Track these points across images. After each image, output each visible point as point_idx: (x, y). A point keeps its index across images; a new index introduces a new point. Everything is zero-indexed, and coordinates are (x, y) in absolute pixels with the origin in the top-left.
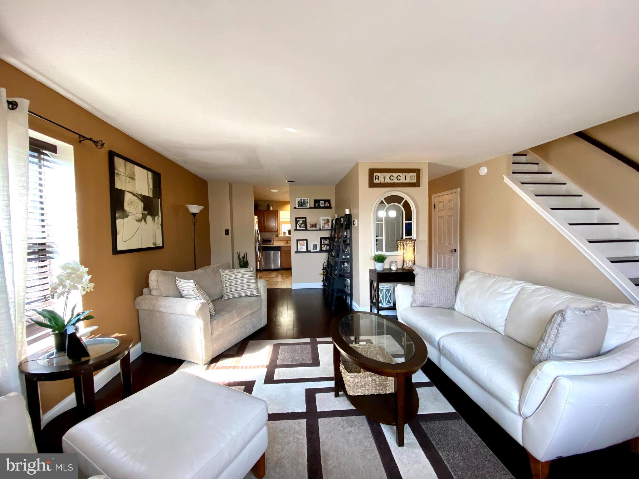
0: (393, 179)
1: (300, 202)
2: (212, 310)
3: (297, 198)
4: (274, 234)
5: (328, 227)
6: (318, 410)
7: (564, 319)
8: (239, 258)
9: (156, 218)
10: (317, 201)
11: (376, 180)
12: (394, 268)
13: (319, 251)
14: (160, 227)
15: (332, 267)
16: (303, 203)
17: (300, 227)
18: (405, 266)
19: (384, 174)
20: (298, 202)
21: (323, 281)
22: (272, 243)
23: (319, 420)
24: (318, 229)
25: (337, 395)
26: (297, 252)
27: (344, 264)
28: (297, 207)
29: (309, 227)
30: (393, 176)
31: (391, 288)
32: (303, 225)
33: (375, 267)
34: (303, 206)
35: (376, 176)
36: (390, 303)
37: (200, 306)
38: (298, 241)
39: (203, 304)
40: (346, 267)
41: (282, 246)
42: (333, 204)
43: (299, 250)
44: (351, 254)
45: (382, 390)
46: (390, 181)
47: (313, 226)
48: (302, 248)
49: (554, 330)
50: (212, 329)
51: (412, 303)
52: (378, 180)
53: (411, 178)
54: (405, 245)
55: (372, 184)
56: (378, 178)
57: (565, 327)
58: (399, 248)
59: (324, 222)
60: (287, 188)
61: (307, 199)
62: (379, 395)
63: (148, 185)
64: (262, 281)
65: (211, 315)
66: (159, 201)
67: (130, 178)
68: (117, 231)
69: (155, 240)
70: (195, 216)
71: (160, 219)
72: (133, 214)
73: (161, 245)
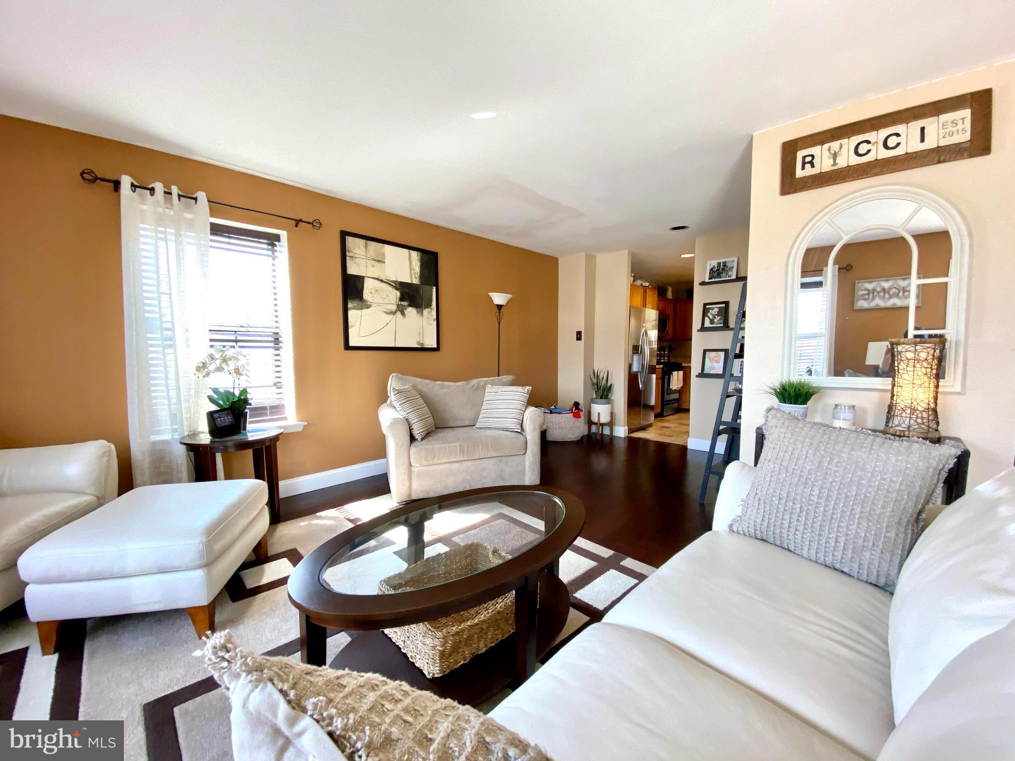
0: (869, 151)
1: (715, 270)
2: (416, 432)
9: (426, 312)
11: (803, 168)
14: (435, 323)
16: (723, 269)
17: (712, 322)
19: (835, 145)
20: (712, 269)
28: (707, 280)
29: (732, 321)
30: (868, 142)
32: (719, 317)
34: (720, 278)
35: (804, 157)
37: (391, 421)
38: (707, 353)
39: (396, 420)
43: (707, 371)
46: (855, 160)
48: (714, 368)
50: (411, 458)
52: (813, 166)
55: (791, 185)
56: (811, 162)
61: (733, 260)
63: (411, 269)
64: (531, 409)
65: (412, 439)
66: (433, 288)
67: (376, 260)
68: (350, 324)
69: (421, 338)
70: (501, 309)
71: (434, 313)
72: (379, 305)
73: (435, 346)
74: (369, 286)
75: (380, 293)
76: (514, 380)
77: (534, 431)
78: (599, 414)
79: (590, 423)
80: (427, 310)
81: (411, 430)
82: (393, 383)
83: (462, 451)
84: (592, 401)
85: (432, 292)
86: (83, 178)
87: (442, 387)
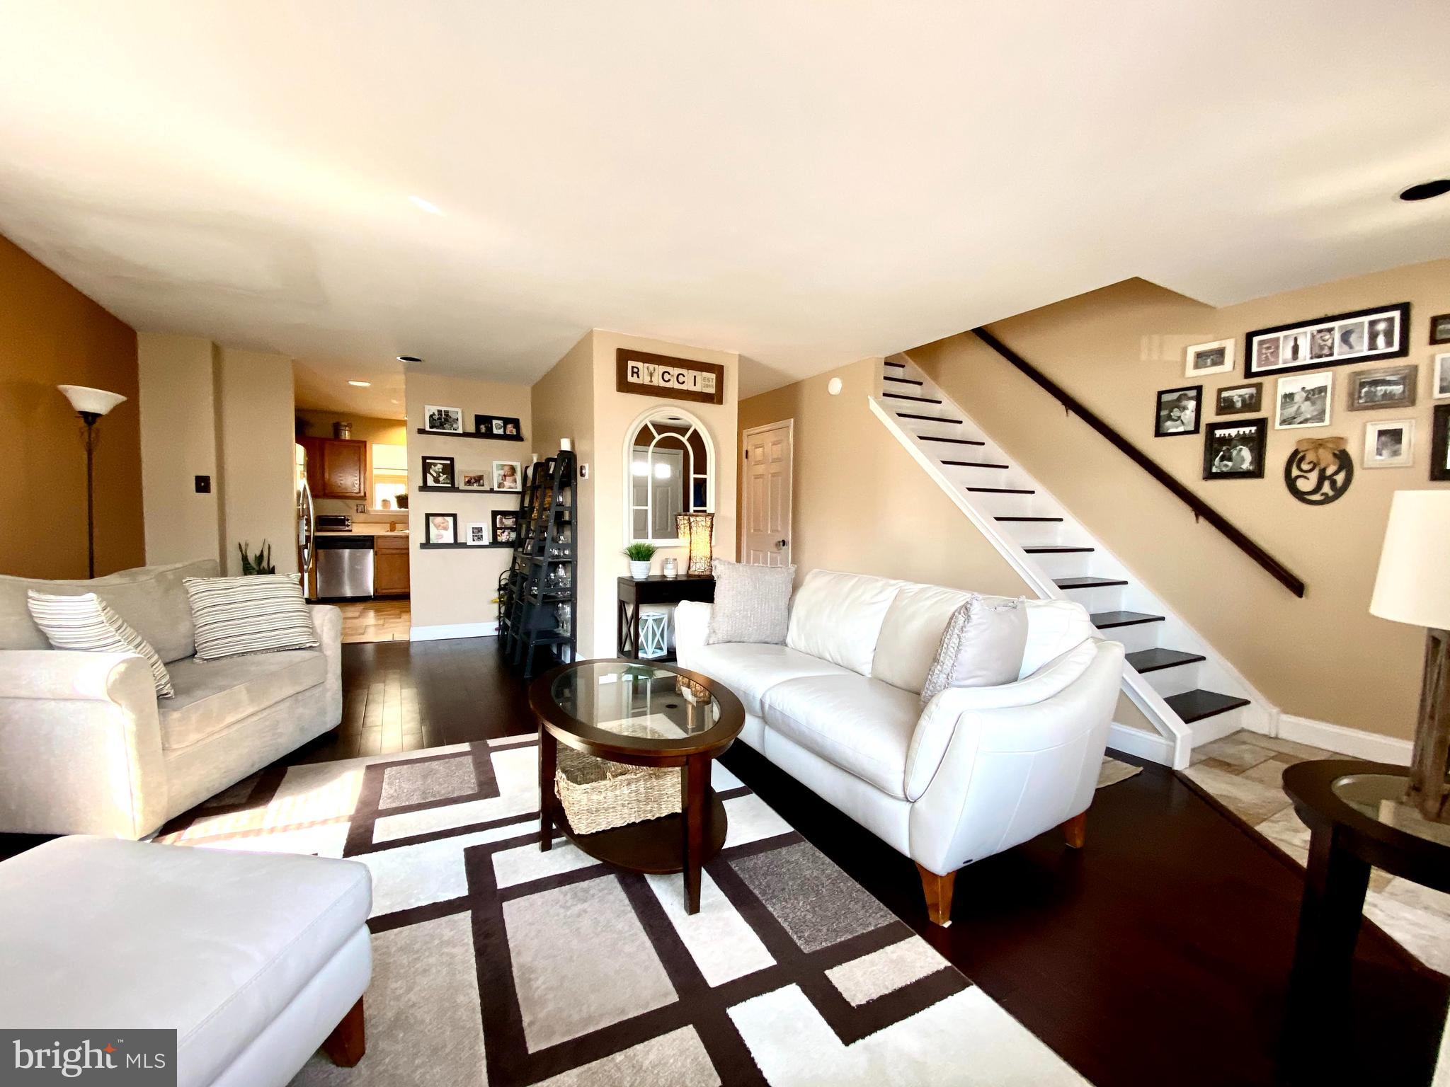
0: (669, 380)
1: (436, 417)
2: (163, 682)
3: (427, 407)
4: (352, 503)
5: (512, 485)
6: (501, 885)
7: (968, 618)
8: (245, 558)
10: (480, 420)
11: (632, 376)
12: (670, 574)
13: (488, 544)
15: (524, 578)
16: (446, 420)
17: (436, 480)
18: (693, 569)
19: (651, 366)
20: (431, 416)
21: (499, 618)
22: (347, 528)
23: (505, 905)
24: (487, 488)
25: (546, 847)
26: (427, 545)
27: (555, 571)
28: (428, 429)
29: (460, 482)
30: (669, 374)
31: (662, 616)
32: (445, 476)
33: (631, 572)
34: (444, 429)
35: (633, 367)
36: (661, 649)
37: (122, 667)
38: (431, 518)
39: (133, 665)
40: (561, 578)
41: (379, 537)
42: (526, 430)
43: (433, 540)
44: (573, 545)
45: (651, 811)
46: (662, 384)
47: (473, 480)
48: (441, 536)
49: (955, 640)
50: (166, 738)
51: (709, 636)
52: (638, 377)
53: (705, 382)
54: (693, 524)
55: (624, 385)
56: (637, 373)
57: (971, 633)
58: (681, 531)
59: (502, 472)
60: (399, 381)
61: (456, 411)
62: (646, 823)
64: (325, 608)
65: (159, 696)
70: (94, 422)
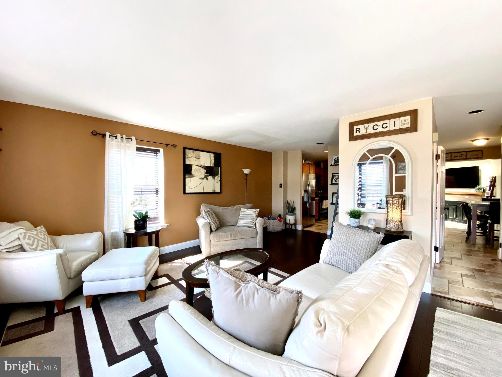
0: (377, 128)
1: (336, 160)
3: (334, 157)
11: (356, 133)
14: (220, 182)
16: (338, 160)
17: (336, 181)
19: (366, 125)
26: (332, 203)
28: (333, 164)
30: (377, 125)
34: (338, 163)
38: (334, 194)
43: (334, 202)
46: (373, 131)
50: (211, 239)
53: (403, 122)
55: (352, 138)
56: (359, 131)
63: (210, 160)
64: (259, 219)
65: (211, 231)
66: (219, 168)
67: (197, 158)
68: (186, 184)
69: (214, 189)
70: (247, 175)
71: (219, 178)
72: (197, 176)
73: (219, 191)
74: (194, 168)
75: (198, 171)
76: (252, 206)
77: (260, 227)
78: (290, 220)
79: (286, 223)
80: (216, 177)
81: (211, 227)
82: (203, 208)
83: (231, 236)
84: (287, 214)
85: (219, 170)
86: (93, 134)
87: (223, 209)
